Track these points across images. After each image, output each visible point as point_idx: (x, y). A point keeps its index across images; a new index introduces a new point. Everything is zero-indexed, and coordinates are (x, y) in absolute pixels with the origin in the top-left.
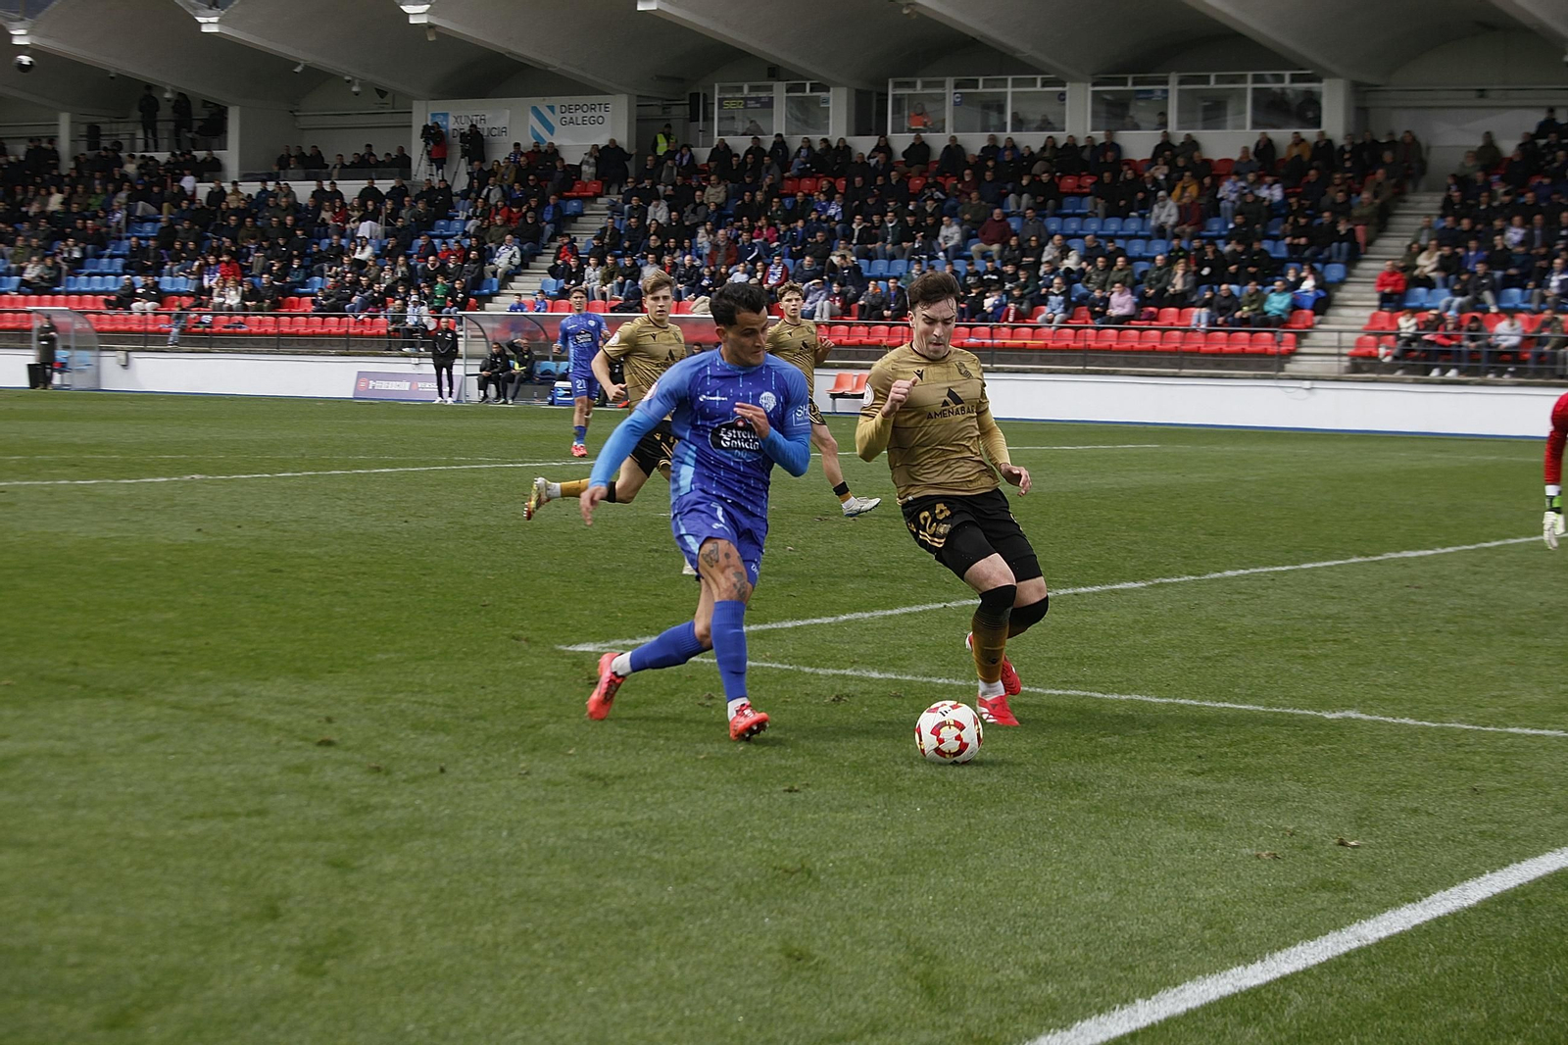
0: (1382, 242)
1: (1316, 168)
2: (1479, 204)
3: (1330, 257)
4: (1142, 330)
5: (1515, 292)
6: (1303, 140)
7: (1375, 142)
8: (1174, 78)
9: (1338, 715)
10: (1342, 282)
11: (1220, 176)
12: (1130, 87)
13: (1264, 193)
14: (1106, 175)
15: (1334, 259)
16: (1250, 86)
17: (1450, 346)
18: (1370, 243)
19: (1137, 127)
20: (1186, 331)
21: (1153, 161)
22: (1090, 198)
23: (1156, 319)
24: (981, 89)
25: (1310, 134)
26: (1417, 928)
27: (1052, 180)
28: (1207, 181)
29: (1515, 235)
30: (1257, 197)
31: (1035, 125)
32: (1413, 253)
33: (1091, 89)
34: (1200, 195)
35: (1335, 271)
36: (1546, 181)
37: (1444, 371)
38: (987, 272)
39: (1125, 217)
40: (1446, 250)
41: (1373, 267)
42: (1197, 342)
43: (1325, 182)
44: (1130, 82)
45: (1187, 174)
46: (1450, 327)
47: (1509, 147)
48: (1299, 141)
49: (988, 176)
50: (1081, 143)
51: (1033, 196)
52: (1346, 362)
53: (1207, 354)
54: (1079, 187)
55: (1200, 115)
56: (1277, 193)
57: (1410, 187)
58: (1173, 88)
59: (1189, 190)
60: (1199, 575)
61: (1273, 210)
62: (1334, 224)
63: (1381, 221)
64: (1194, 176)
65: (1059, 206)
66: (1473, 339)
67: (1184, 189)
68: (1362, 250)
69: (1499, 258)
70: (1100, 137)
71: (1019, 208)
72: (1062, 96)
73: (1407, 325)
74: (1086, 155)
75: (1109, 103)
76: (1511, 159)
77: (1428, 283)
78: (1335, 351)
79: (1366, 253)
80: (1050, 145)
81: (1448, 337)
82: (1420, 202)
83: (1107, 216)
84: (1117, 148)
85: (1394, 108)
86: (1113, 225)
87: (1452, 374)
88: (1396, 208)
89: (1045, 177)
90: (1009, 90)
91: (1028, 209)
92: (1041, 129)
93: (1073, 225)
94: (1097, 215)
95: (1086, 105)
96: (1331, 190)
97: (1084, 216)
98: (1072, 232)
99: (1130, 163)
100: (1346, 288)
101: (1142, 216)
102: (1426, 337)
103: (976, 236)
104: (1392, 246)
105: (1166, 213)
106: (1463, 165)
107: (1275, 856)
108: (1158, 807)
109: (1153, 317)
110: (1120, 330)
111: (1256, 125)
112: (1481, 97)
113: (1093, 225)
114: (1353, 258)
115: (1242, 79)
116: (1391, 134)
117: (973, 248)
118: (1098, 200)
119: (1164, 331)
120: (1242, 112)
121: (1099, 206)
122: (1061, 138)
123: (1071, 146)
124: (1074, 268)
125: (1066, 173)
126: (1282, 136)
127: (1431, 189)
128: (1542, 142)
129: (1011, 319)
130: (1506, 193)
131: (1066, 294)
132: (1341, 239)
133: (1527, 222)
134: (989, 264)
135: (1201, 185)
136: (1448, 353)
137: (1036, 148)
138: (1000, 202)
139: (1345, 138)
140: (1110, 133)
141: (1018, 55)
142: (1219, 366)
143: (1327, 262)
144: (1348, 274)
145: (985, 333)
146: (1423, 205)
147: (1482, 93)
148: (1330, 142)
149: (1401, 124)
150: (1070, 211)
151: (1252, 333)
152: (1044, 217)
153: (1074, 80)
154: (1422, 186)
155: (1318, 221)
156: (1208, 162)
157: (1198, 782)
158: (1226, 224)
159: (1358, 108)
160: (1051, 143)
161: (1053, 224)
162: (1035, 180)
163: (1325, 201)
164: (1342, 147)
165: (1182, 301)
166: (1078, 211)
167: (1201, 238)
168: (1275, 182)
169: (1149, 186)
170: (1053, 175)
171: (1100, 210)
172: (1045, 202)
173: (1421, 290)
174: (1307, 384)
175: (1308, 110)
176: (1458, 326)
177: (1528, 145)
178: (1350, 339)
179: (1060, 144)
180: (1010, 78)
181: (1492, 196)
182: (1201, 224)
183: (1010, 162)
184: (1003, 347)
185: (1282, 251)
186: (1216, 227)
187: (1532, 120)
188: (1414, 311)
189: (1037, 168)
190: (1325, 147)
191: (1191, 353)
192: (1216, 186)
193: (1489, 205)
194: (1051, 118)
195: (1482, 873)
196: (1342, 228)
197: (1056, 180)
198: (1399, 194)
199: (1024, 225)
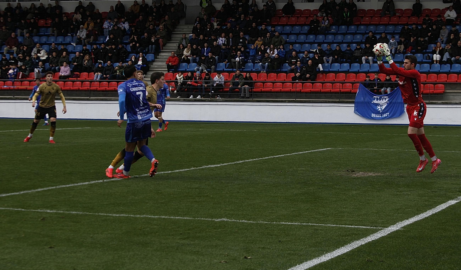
0: (168, 45)
1: (142, 15)
2: (207, 29)
3: (148, 51)
4: (73, 82)
5: (223, 64)
7: (165, 4)
10: (153, 61)
11: (103, 19)
14: (56, 19)
15: (150, 52)
17: (198, 86)
18: (164, 45)
20: (92, 82)
21: (76, 13)
22: (51, 29)
23: (79, 77)
27: (35, 21)
28: (98, 21)
29: (221, 41)
30: (119, 27)
34: (95, 27)
35: (150, 57)
36: (234, 20)
37: (195, 96)
38: (10, 59)
39: (65, 36)
41: (165, 55)
42: (96, 86)
43: (145, 20)
45: (89, 18)
46: (197, 78)
47: (219, 6)
48: (136, 4)
49: (9, 20)
50: (46, 6)
53: (100, 91)
54: (46, 24)
56: (127, 26)
59: (91, 24)
61: (125, 33)
62: (149, 38)
64: (92, 19)
65: (38, 32)
66: (206, 83)
67: (89, 25)
68: (161, 48)
69: (216, 50)
70: (54, 3)
73: (179, 77)
74: (49, 11)
76: (220, 11)
77: (188, 61)
80: (33, 6)
81: (197, 83)
83: (58, 36)
84: (61, 8)
86: (60, 39)
87: (199, 97)
88: (174, 31)
89: (32, 20)
91: (26, 33)
93: (44, 39)
94: (54, 35)
96: (147, 24)
97: (48, 36)
98: (44, 42)
99: (67, 14)
100: (155, 63)
101: (73, 35)
102: (188, 83)
103: (4, 45)
104: (172, 46)
105: (82, 34)
106: (200, 14)
109: (78, 76)
110: (65, 82)
113: (53, 39)
114: (157, 52)
116: (171, 1)
117: (4, 49)
118: (54, 29)
119: (82, 82)
122: (38, 4)
123: (42, 8)
125: (40, 18)
126: (129, 3)
127: (188, 24)
130: (218, 25)
132: (152, 44)
133: (226, 36)
134: (11, 56)
135: (96, 22)
136: (197, 89)
137: (29, 7)
138: (14, 30)
139: (152, 3)
140: (57, 2)
142: (105, 96)
143: (146, 53)
144: (155, 58)
145: (10, 84)
146: (185, 30)
148: (147, 5)
150: (43, 34)
152: (33, 36)
155: (143, 37)
156: (98, 13)
161: (36, 39)
162: (28, 21)
165: (89, 70)
166: (46, 34)
167: (96, 44)
168: (126, 21)
169: (74, 23)
170: (35, 19)
171: (55, 33)
172: (33, 30)
173: (184, 64)
176: (200, 78)
179: (38, 6)
182: (96, 38)
183: (18, 14)
184: (18, 90)
186: (102, 39)
188: (182, 72)
189: (29, 16)
190: (145, 7)
191: (94, 90)
193: (211, 29)
196: (153, 40)
197: (37, 21)
198: (175, 26)
199: (25, 39)
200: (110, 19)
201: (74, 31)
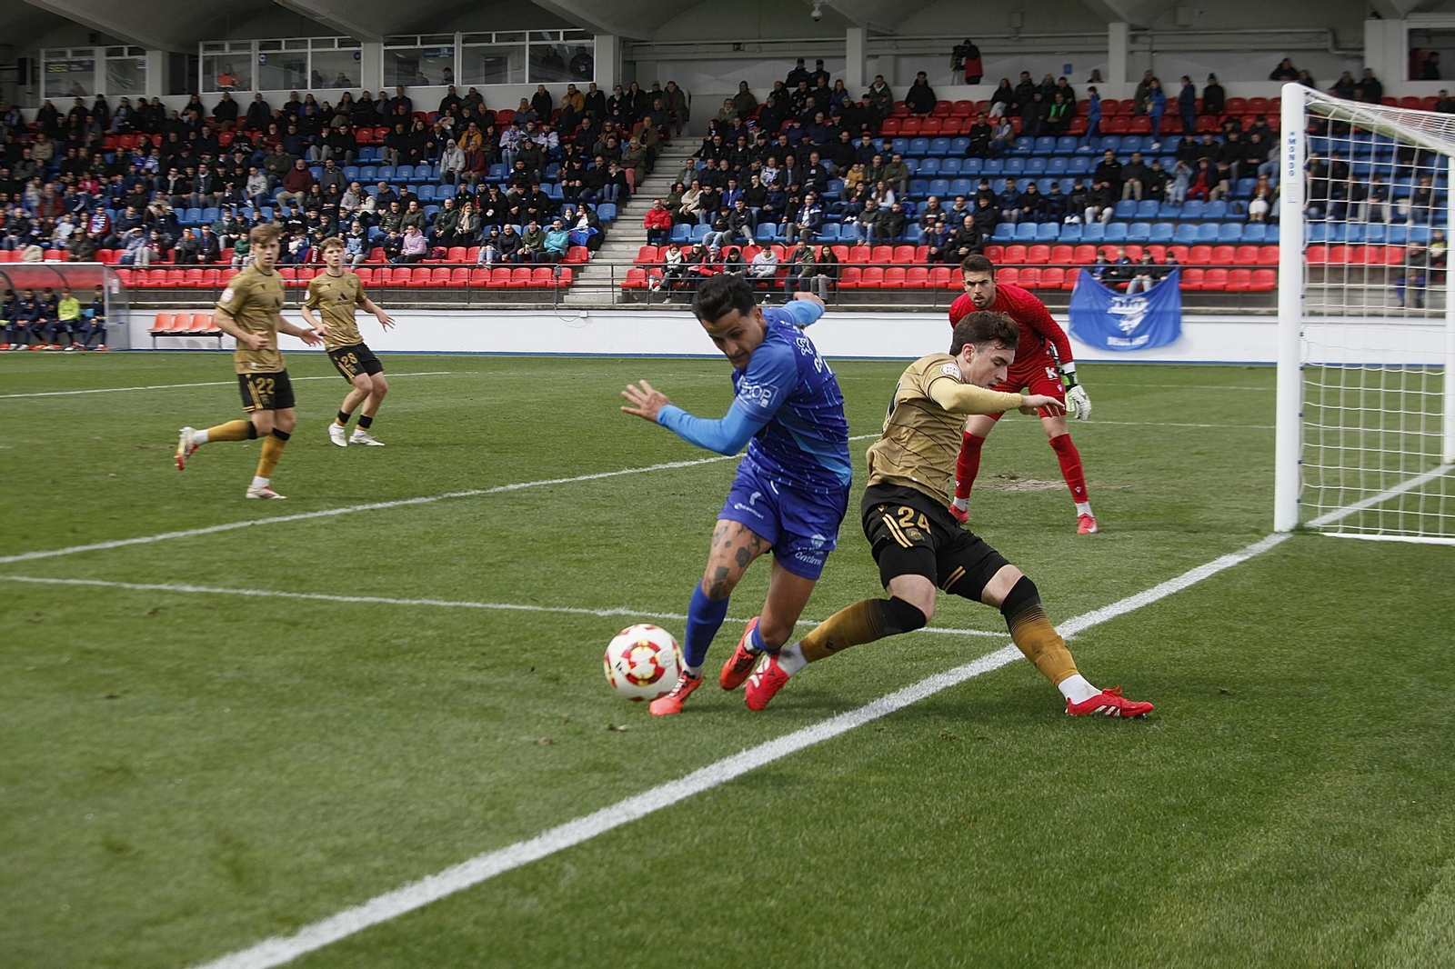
0: (648, 183)
1: (589, 117)
2: (737, 146)
3: (603, 197)
4: (432, 268)
5: (771, 225)
6: (578, 92)
7: (640, 92)
8: (458, 37)
9: (609, 612)
10: (614, 220)
11: (501, 126)
12: (419, 46)
13: (542, 140)
14: (398, 126)
15: (606, 199)
16: (527, 43)
18: (638, 184)
19: (426, 83)
20: (473, 268)
21: (441, 113)
22: (384, 148)
23: (444, 258)
24: (283, 50)
25: (583, 86)
26: (680, 802)
27: (349, 132)
28: (490, 130)
29: (769, 174)
30: (535, 144)
31: (333, 83)
32: (678, 191)
33: (384, 48)
34: (483, 143)
35: (607, 210)
36: (797, 125)
38: (292, 218)
39: (416, 164)
40: (707, 190)
41: (641, 206)
42: (484, 277)
43: (596, 129)
44: (419, 43)
45: (472, 124)
46: (712, 259)
47: (762, 95)
48: (574, 92)
49: (291, 129)
50: (376, 98)
51: (333, 148)
52: (618, 292)
53: (492, 288)
54: (374, 138)
55: (483, 71)
56: (554, 140)
57: (673, 133)
58: (458, 47)
59: (474, 138)
60: (484, 489)
61: (550, 156)
62: (606, 167)
63: (648, 165)
64: (478, 126)
65: (356, 156)
66: (733, 269)
67: (469, 138)
68: (632, 190)
69: (756, 196)
70: (392, 92)
71: (319, 158)
72: (357, 56)
73: (673, 258)
74: (380, 108)
75: (400, 61)
76: (765, 106)
77: (692, 220)
78: (610, 283)
79: (635, 193)
80: (346, 100)
81: (710, 268)
82: (683, 147)
83: (400, 164)
84: (408, 102)
85: (658, 61)
86: (405, 172)
88: (662, 151)
89: (343, 130)
90: (309, 50)
91: (328, 159)
92: (339, 86)
93: (369, 173)
94: (390, 164)
95: (379, 62)
96: (602, 137)
97: (378, 165)
98: (368, 180)
99: (420, 115)
100: (616, 225)
101: (432, 164)
102: (689, 269)
103: (281, 185)
104: (659, 186)
105: (454, 159)
106: (722, 111)
107: (551, 742)
108: (445, 701)
109: (443, 256)
110: (413, 268)
111: (533, 79)
112: (738, 49)
113: (387, 173)
114: (623, 198)
115: (522, 37)
116: (657, 85)
117: (278, 196)
118: (392, 150)
119: (452, 268)
120: (522, 67)
121: (392, 155)
122: (357, 94)
123: (367, 101)
124: (371, 212)
125: (362, 126)
126: (558, 89)
127: (693, 134)
128: (792, 90)
129: (314, 260)
130: (759, 137)
131: (364, 236)
132: (612, 181)
133: (780, 162)
134: (293, 210)
135: (485, 135)
137: (334, 103)
138: (302, 153)
139: (615, 89)
140: (401, 88)
141: (317, 19)
142: (503, 299)
143: (599, 202)
144: (619, 212)
145: (291, 273)
146: (686, 148)
147: (738, 47)
148: (601, 93)
149: (665, 76)
150: (367, 160)
151: (533, 268)
152: (343, 166)
153: (368, 40)
154: (685, 131)
155: (591, 165)
156: (492, 113)
157: (481, 677)
158: (509, 170)
159: (624, 62)
160: (348, 99)
161: (350, 173)
162: (334, 132)
163: (597, 146)
164: (612, 97)
165: (469, 240)
166: (373, 160)
167: (484, 182)
168: (552, 130)
169: (438, 136)
170: (349, 127)
171: (394, 159)
172: (343, 152)
173: (686, 226)
174: (584, 314)
175: (581, 64)
176: (720, 258)
177: (780, 93)
178: (621, 272)
179: (356, 100)
180: (309, 40)
181: (748, 139)
182: (485, 169)
183: (311, 116)
185: (559, 193)
186: (499, 172)
187: (783, 70)
188: (679, 245)
189: (335, 121)
190: (596, 98)
191: (479, 287)
192: (498, 135)
193: (745, 147)
194: (348, 75)
195: (739, 751)
196: (613, 171)
197: (353, 132)
198: (665, 139)
199: (325, 173)
200: (516, 123)
201: (436, 154)
